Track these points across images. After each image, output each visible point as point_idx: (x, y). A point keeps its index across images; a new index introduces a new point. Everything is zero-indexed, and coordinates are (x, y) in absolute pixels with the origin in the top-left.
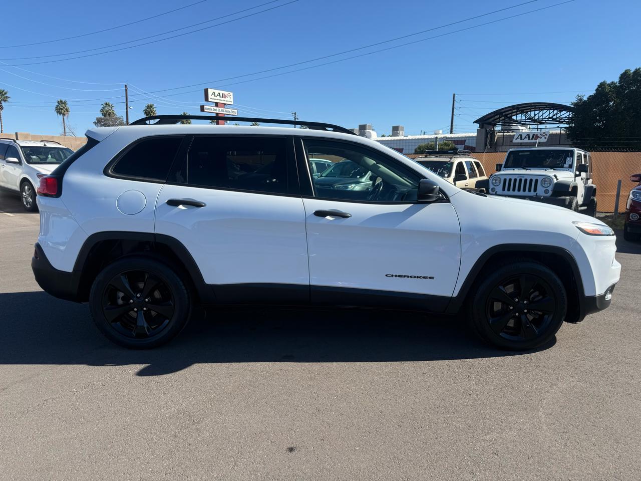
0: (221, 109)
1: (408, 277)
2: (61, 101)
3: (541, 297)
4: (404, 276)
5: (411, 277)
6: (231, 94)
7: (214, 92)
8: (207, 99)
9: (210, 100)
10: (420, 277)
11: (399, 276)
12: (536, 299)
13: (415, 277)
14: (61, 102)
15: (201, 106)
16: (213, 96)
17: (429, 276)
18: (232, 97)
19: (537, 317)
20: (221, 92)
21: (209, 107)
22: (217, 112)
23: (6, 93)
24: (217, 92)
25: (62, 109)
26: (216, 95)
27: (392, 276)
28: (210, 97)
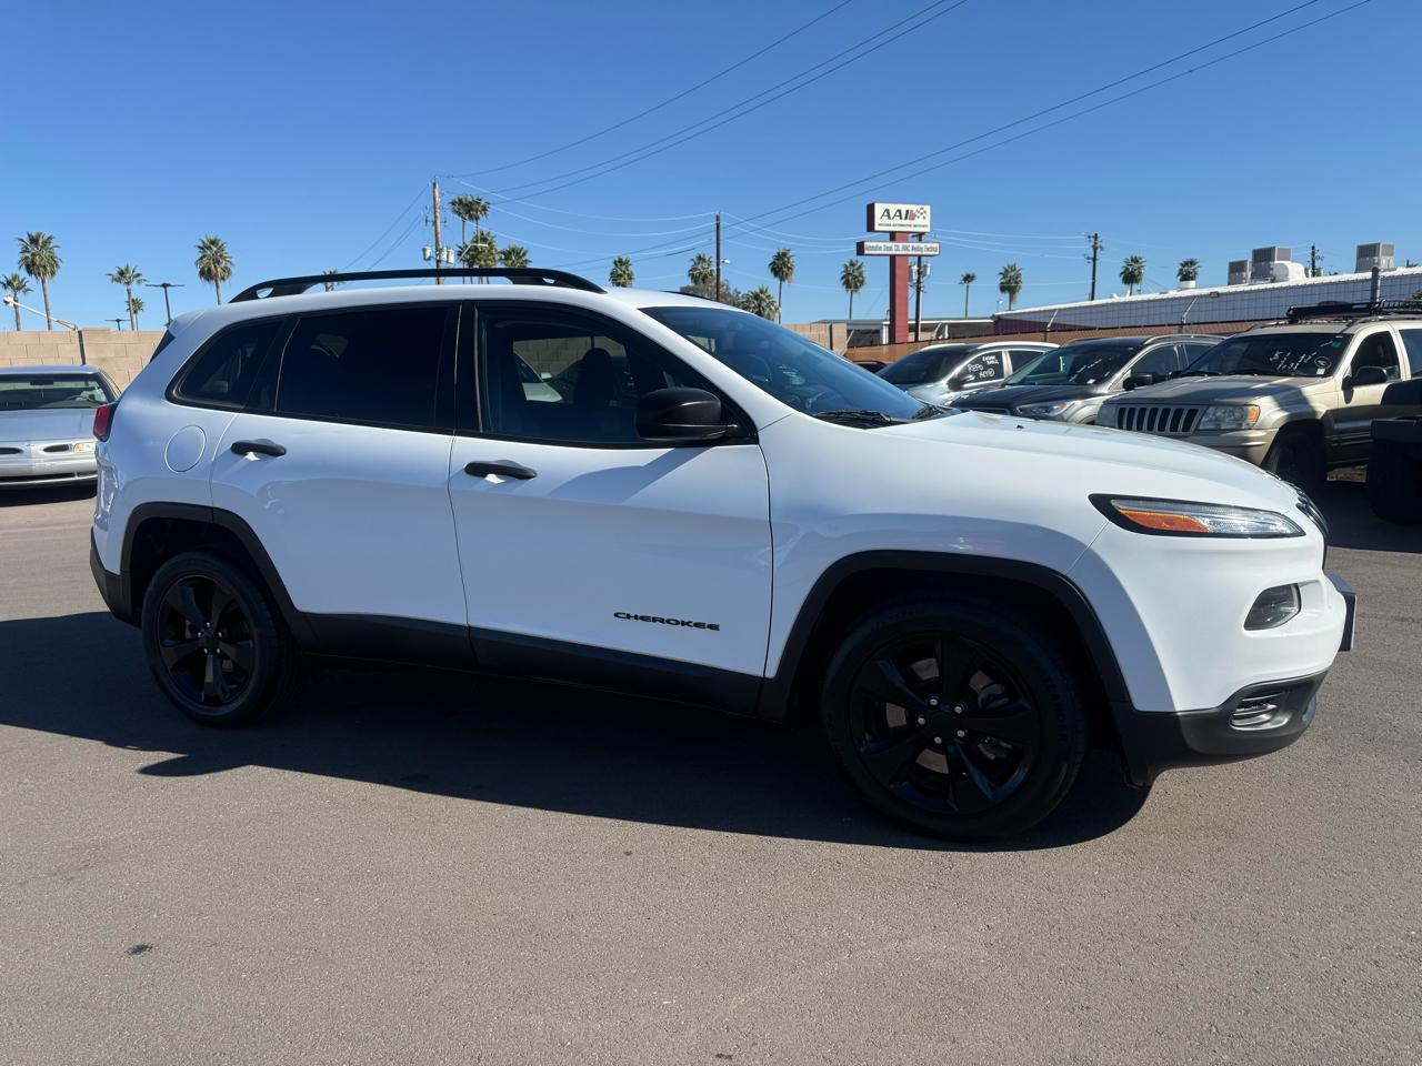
0: (901, 245)
1: (662, 621)
2: (620, 261)
3: (1005, 700)
4: (655, 620)
5: (668, 622)
6: (927, 208)
7: (887, 210)
8: (870, 227)
9: (877, 228)
10: (688, 624)
11: (643, 618)
12: (992, 706)
13: (678, 623)
14: (620, 263)
15: (858, 244)
16: (885, 218)
17: (708, 623)
18: (928, 216)
19: (1003, 755)
20: (904, 208)
21: (874, 244)
22: (894, 252)
23: (524, 254)
24: (893, 208)
25: (621, 276)
26: (892, 215)
27: (628, 616)
28: (877, 221)
